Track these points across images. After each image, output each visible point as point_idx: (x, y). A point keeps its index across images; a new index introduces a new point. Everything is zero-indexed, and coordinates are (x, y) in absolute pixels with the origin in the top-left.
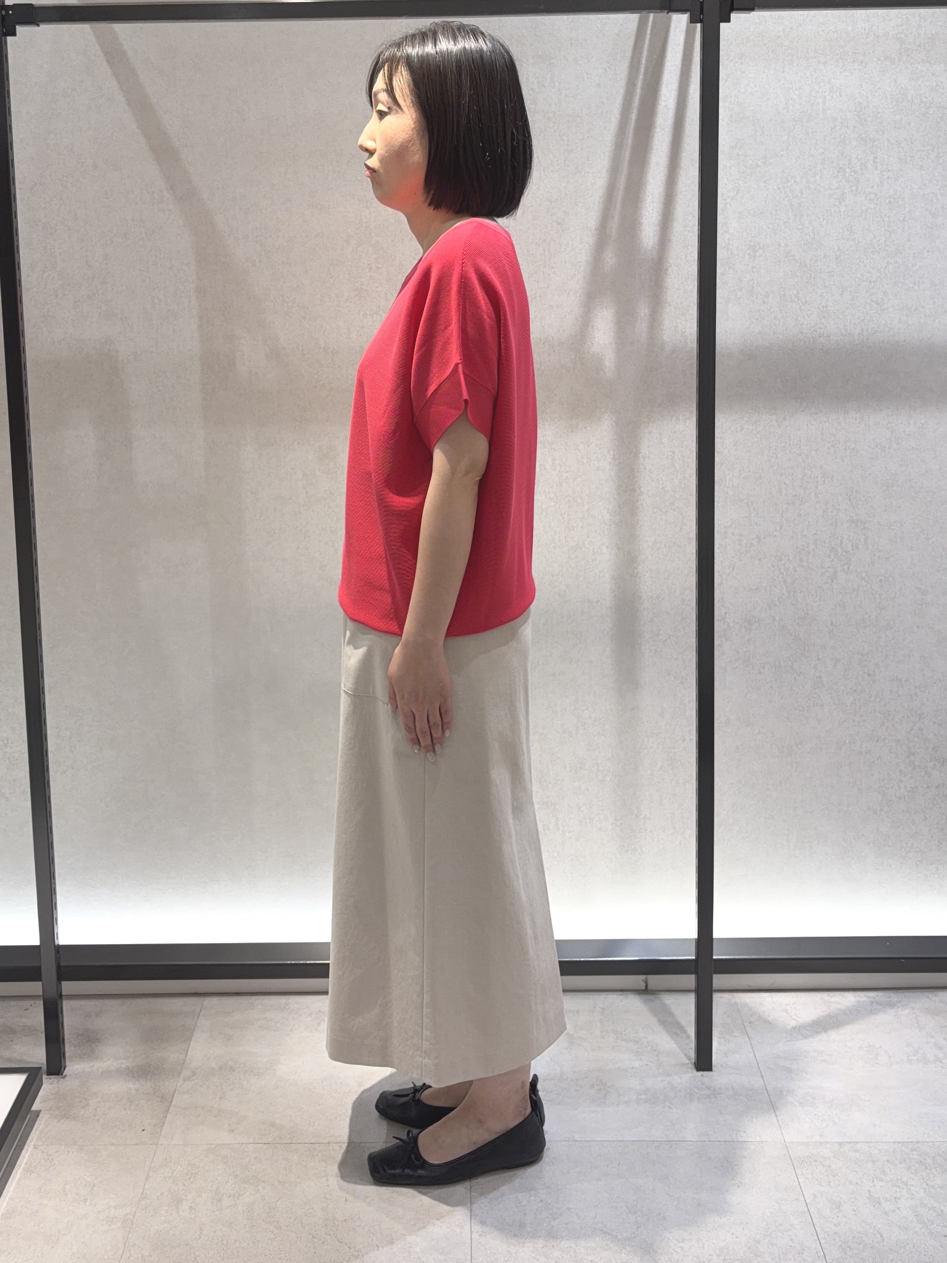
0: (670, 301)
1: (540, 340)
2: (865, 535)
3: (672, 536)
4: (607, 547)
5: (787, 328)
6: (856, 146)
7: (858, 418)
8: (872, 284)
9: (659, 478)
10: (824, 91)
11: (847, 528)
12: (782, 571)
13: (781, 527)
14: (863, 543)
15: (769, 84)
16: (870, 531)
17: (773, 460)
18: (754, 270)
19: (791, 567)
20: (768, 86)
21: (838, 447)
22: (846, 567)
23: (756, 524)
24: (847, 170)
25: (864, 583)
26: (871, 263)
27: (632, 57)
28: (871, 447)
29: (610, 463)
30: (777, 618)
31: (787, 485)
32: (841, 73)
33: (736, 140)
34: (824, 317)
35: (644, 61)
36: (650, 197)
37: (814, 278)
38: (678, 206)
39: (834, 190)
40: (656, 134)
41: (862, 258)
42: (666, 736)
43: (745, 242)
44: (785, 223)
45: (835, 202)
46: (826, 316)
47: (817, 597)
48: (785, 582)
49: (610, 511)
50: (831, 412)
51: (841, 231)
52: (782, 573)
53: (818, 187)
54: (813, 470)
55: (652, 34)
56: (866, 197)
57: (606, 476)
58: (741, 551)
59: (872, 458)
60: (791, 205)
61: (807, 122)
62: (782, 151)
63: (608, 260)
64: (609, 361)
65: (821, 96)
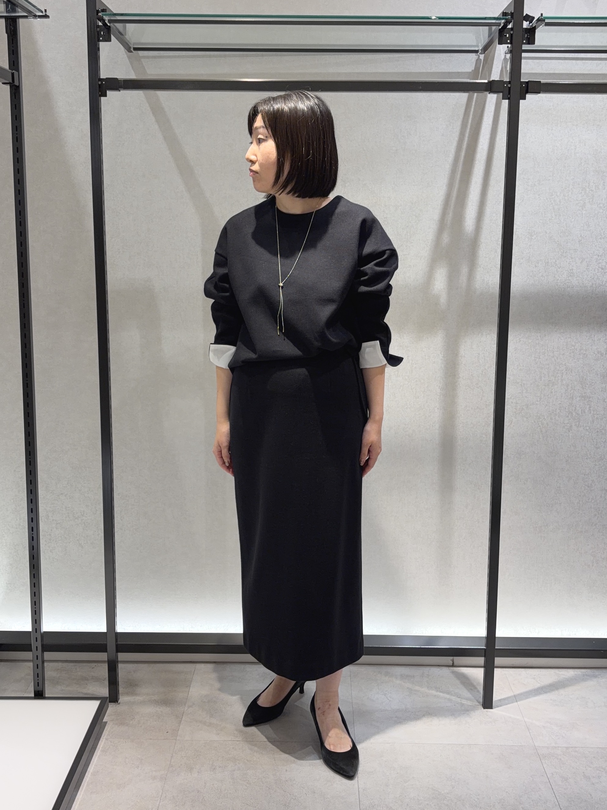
0: (480, 264)
1: (403, 286)
2: (589, 405)
3: (476, 403)
4: (438, 409)
5: (549, 282)
6: (593, 175)
7: (588, 336)
8: (600, 257)
9: (470, 369)
10: (575, 142)
11: (579, 400)
12: (540, 424)
13: (540, 399)
14: (588, 409)
15: (543, 137)
16: (592, 402)
17: (538, 359)
18: (531, 247)
19: (545, 422)
20: (543, 138)
21: (576, 353)
22: (577, 423)
23: (526, 397)
24: (588, 189)
25: (588, 433)
26: (599, 245)
27: (464, 118)
28: (595, 353)
29: (441, 360)
30: (536, 452)
31: (545, 375)
32: (586, 132)
33: (523, 170)
34: (570, 276)
35: (470, 121)
36: (471, 202)
37: (566, 253)
38: (487, 208)
39: (580, 201)
40: (476, 165)
41: (594, 241)
42: (468, 519)
43: (526, 230)
44: (549, 219)
45: (580, 208)
46: (572, 275)
47: (559, 441)
48: (542, 431)
49: (440, 388)
50: (572, 332)
51: (583, 225)
52: (540, 426)
53: (570, 199)
54: (560, 366)
55: (475, 105)
56: (598, 206)
57: (439, 367)
58: (517, 413)
59: (595, 360)
60: (554, 209)
61: (565, 160)
62: (550, 176)
63: (445, 239)
64: (443, 300)
65: (574, 145)
